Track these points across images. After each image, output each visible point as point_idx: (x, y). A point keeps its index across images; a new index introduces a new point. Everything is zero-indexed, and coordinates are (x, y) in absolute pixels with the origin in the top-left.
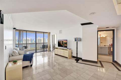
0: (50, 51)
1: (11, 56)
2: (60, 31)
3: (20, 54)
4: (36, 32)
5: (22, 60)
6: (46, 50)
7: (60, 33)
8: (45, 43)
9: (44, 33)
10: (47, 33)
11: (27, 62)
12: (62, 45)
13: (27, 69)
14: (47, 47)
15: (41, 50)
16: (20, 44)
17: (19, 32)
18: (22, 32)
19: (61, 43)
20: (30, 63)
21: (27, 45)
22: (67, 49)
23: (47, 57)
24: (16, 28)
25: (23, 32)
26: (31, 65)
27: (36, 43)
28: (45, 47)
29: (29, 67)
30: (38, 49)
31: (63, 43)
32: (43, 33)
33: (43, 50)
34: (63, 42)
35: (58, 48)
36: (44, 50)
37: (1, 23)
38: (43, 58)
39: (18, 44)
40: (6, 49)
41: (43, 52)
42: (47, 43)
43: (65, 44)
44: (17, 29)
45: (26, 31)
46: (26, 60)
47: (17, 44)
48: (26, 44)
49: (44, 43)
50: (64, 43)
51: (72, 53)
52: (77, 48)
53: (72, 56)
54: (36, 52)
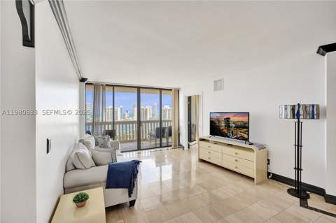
0: (180, 146)
1: (72, 167)
2: (216, 82)
3: (98, 162)
4: (139, 88)
5: (105, 184)
6: (168, 142)
7: (215, 90)
8: (165, 121)
9: (162, 91)
10: (171, 90)
11: (120, 191)
12: (225, 130)
13: (120, 219)
14: (170, 135)
15: (153, 143)
16: (98, 123)
17: (95, 90)
18: (101, 90)
19: (223, 124)
20: (130, 196)
21: (115, 128)
22: (247, 146)
23: (169, 164)
24: (86, 79)
25: (104, 90)
26: (132, 203)
27: (139, 123)
28: (163, 134)
29: (126, 209)
31: (228, 126)
32: (159, 91)
33: (158, 142)
34: (227, 120)
35: (208, 141)
36: (161, 144)
37: (24, 45)
38: (159, 168)
39: (93, 124)
40: (48, 152)
42: (170, 121)
43: (237, 127)
44: (89, 80)
45: (112, 87)
46: (117, 186)
47: (89, 124)
48: (114, 123)
49: (161, 121)
50: (233, 125)
51: (268, 160)
52: (298, 146)
53: (269, 174)
54: (139, 148)
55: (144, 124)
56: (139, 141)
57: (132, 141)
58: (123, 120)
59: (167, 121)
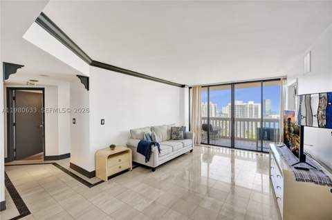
4: (233, 84)
12: (288, 136)
24: (184, 86)
31: (290, 129)
36: (262, 148)
41: (259, 154)
45: (207, 88)
54: (233, 147)
56: (233, 138)
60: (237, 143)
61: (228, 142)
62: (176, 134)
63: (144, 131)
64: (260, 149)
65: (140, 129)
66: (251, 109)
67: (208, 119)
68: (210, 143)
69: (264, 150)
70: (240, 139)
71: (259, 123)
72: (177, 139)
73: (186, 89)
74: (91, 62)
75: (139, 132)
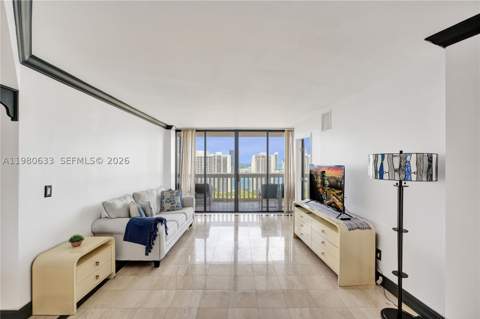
2: (323, 116)
5: (123, 236)
7: (323, 129)
8: (274, 176)
9: (270, 134)
10: (283, 131)
12: (321, 190)
19: (319, 180)
20: (147, 254)
21: (208, 182)
26: (157, 265)
27: (237, 177)
30: (246, 197)
31: (323, 183)
32: (265, 133)
34: (323, 174)
36: (268, 208)
41: (264, 215)
45: (204, 133)
49: (268, 176)
50: (327, 183)
53: (378, 275)
54: (236, 210)
55: (242, 179)
56: (236, 201)
57: (227, 200)
58: (277, 172)
59: (279, 176)
60: (242, 206)
61: (231, 205)
62: (169, 202)
63: (125, 202)
64: (265, 209)
65: (119, 199)
66: (219, 161)
67: (205, 176)
68: (208, 210)
69: (270, 209)
70: (245, 200)
71: (263, 179)
72: (172, 209)
73: (173, 132)
74: (27, 57)
75: (119, 204)
